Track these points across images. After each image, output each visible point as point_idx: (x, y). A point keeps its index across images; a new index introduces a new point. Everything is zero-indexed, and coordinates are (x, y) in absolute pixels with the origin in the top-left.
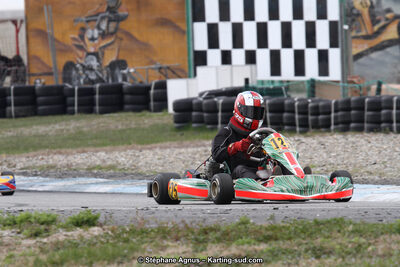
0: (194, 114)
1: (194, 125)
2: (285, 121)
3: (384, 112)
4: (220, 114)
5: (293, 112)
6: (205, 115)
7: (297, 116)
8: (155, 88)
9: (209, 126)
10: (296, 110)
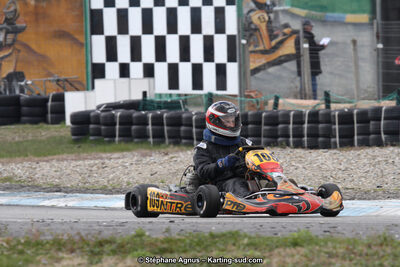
0: (92, 126)
1: (91, 138)
2: (182, 134)
3: (280, 126)
4: (117, 127)
5: (191, 125)
6: (103, 127)
7: (194, 130)
8: (52, 101)
9: (107, 139)
10: (194, 124)
